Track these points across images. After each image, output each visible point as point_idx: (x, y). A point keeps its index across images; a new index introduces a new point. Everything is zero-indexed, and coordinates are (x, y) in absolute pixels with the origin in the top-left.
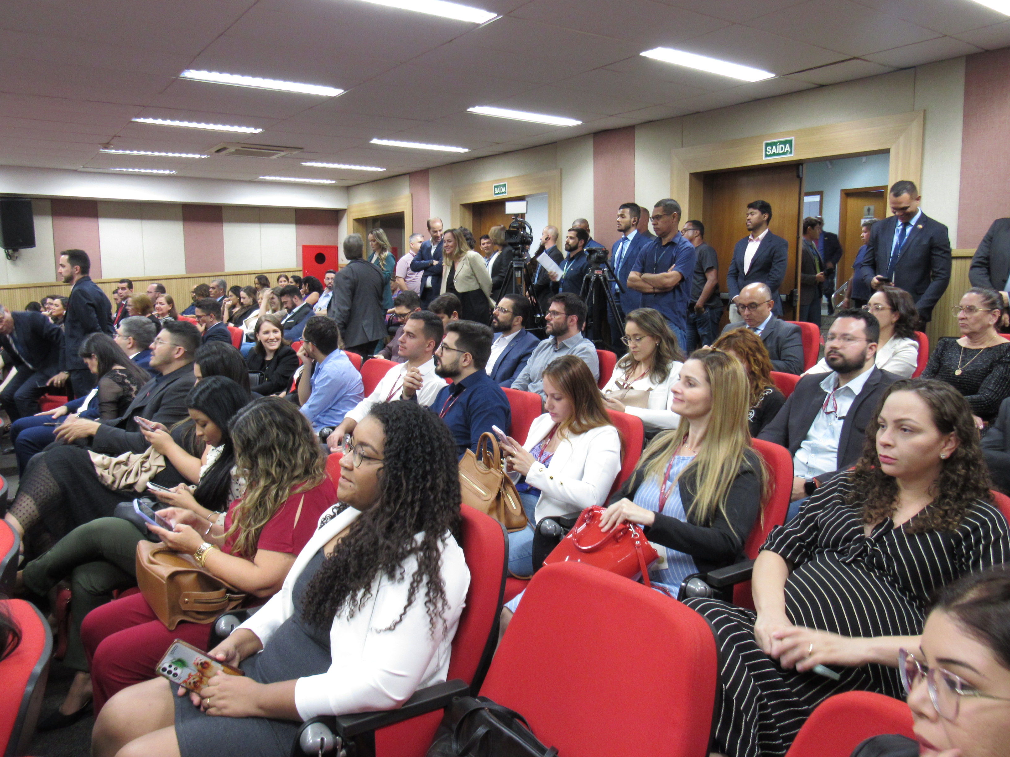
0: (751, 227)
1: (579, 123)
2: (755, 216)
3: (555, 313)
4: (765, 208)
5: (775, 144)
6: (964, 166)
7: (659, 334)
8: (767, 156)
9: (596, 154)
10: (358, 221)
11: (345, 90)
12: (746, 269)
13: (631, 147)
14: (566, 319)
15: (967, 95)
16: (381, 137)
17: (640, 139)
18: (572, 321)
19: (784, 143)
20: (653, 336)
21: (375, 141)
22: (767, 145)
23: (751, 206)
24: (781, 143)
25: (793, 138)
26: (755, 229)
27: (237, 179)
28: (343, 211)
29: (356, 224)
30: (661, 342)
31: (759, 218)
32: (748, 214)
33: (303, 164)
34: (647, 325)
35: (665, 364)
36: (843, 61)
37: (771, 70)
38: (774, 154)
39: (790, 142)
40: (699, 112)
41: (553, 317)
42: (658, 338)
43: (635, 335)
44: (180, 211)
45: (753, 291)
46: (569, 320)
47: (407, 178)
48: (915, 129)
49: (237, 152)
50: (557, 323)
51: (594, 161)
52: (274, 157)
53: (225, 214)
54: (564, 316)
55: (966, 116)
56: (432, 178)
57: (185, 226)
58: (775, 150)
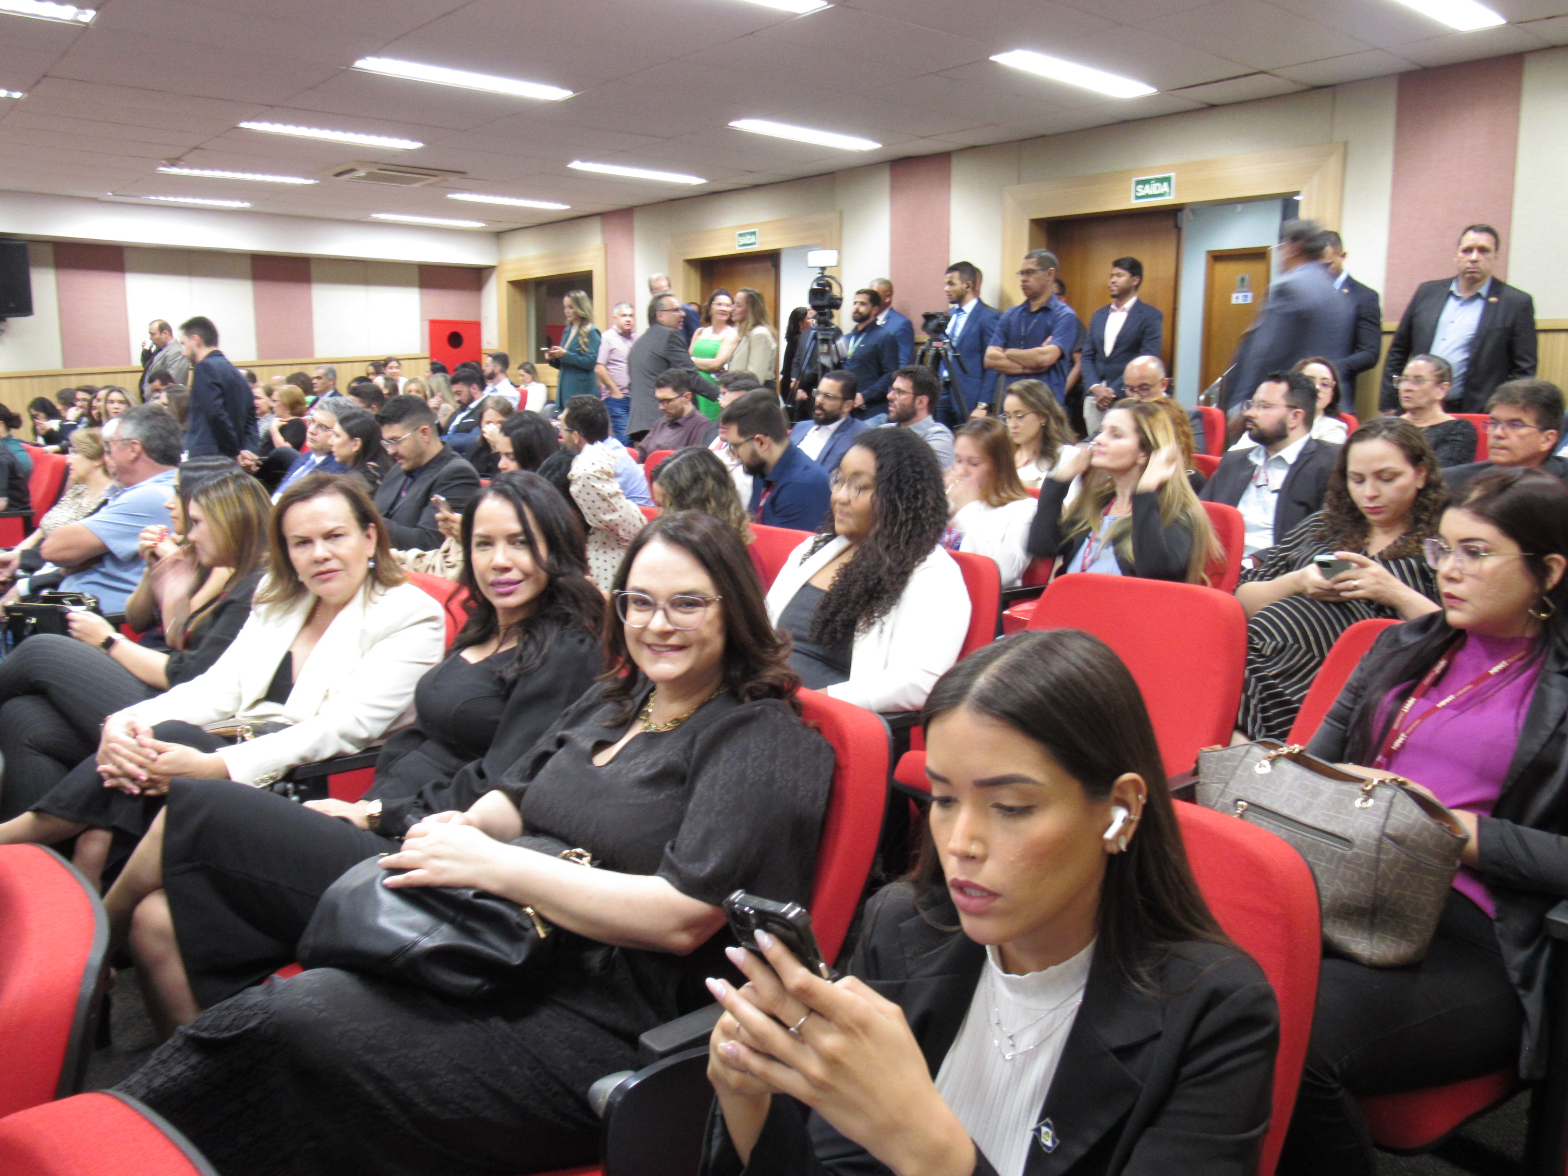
0: (1115, 293)
1: (877, 146)
2: (1123, 278)
3: (900, 391)
4: (1135, 268)
5: (1147, 182)
6: (1394, 216)
7: (1046, 411)
8: (1138, 198)
9: (894, 189)
10: (515, 283)
11: (574, 92)
12: (1108, 349)
13: (946, 181)
14: (914, 399)
15: (1400, 124)
16: (584, 160)
17: (959, 172)
18: (921, 402)
19: (1161, 180)
20: (1038, 413)
21: (577, 165)
22: (1138, 183)
23: (1117, 264)
24: (1158, 180)
25: (1172, 175)
26: (1121, 295)
27: (338, 217)
28: (492, 268)
29: (510, 287)
30: (1048, 422)
31: (1128, 282)
32: (1112, 275)
33: (450, 196)
34: (1032, 399)
35: (1054, 447)
36: (1246, 76)
37: (1151, 83)
38: (1147, 196)
39: (1167, 180)
40: (1043, 136)
41: (897, 396)
42: (1045, 416)
43: (1016, 412)
44: (247, 265)
45: (1142, 367)
46: (917, 401)
47: (598, 219)
48: (1333, 164)
49: (370, 177)
50: (902, 405)
51: (892, 200)
52: (417, 185)
53: (315, 270)
54: (912, 396)
55: (1398, 153)
56: (638, 221)
57: (254, 287)
58: (1148, 190)
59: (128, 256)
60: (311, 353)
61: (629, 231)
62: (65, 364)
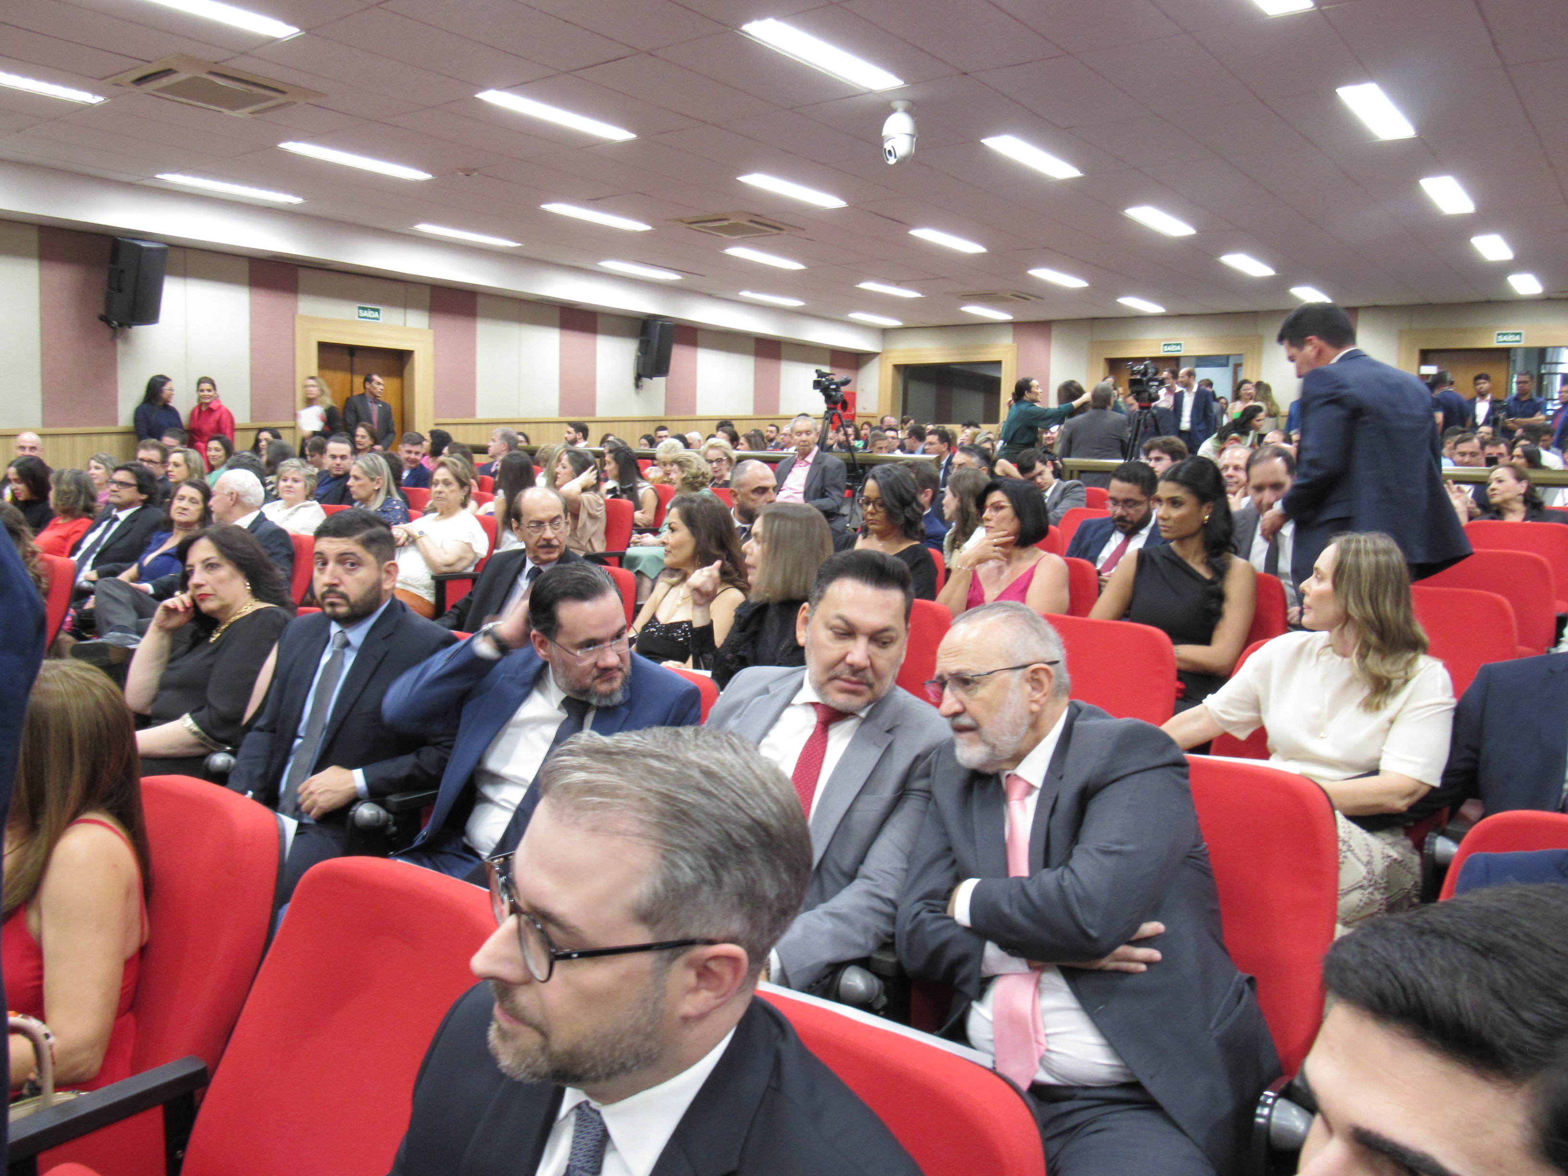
5: (1504, 334)
8: (1497, 342)
10: (897, 367)
19: (1515, 334)
22: (1499, 334)
25: (1522, 332)
28: (874, 354)
29: (893, 368)
38: (1504, 342)
39: (1520, 334)
44: (752, 344)
53: (784, 350)
56: (1055, 332)
57: (756, 361)
58: (1505, 338)
59: (700, 335)
60: (777, 412)
61: (1048, 336)
62: (666, 413)
